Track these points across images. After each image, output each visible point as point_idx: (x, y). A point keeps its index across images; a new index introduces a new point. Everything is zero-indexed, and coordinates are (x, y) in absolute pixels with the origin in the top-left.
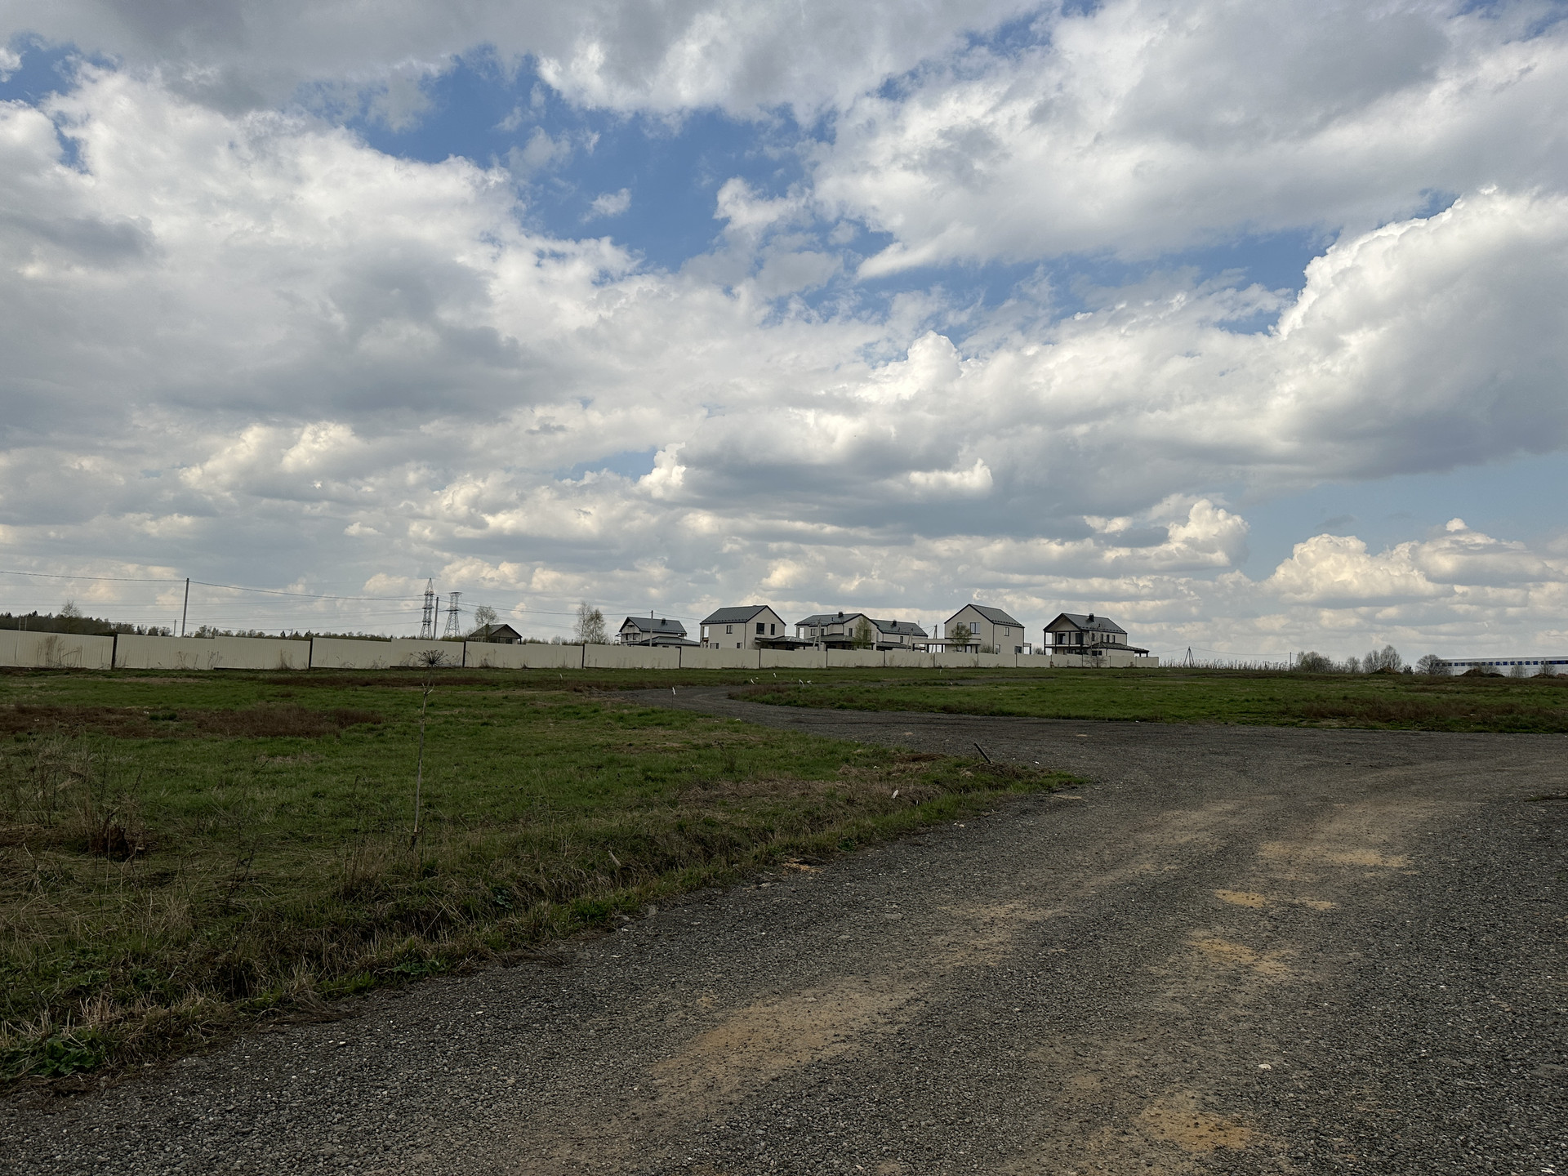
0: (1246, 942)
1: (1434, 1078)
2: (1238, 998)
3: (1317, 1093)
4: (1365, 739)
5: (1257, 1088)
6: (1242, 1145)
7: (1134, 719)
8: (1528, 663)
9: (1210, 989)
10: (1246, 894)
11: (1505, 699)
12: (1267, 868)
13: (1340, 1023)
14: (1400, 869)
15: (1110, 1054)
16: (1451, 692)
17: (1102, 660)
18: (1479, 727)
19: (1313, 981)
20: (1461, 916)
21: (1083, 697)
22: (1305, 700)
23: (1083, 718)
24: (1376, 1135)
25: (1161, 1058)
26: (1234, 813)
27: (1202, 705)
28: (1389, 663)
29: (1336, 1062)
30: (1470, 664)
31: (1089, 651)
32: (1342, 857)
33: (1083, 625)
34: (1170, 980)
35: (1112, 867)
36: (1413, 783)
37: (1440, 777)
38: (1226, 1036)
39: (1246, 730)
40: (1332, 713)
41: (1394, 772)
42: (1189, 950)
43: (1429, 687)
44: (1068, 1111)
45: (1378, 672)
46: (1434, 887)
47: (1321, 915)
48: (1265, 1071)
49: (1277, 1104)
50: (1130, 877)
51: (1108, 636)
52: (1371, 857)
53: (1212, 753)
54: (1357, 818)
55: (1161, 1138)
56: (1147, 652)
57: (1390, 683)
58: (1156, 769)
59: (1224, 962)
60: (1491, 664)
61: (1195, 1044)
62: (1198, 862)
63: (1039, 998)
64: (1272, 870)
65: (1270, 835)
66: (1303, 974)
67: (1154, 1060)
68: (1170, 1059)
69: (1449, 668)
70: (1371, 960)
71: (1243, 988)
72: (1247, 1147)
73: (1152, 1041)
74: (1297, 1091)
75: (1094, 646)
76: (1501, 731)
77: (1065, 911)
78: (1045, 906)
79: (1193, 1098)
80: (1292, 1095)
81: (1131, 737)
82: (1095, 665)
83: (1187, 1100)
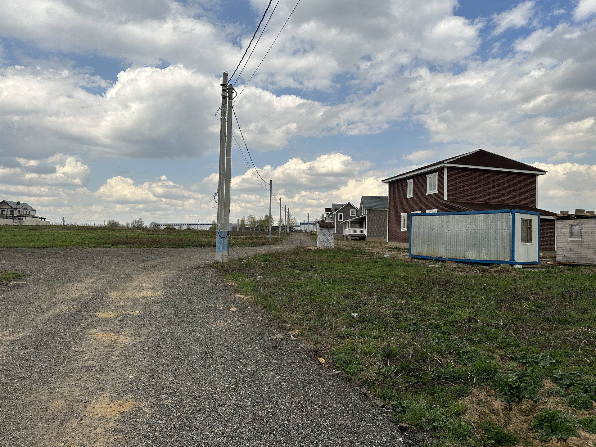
0: (111, 331)
1: (187, 365)
2: (114, 353)
3: (152, 381)
4: (137, 252)
5: (130, 385)
6: (130, 409)
7: (42, 247)
8: (183, 225)
9: (103, 352)
10: (107, 313)
11: (178, 237)
12: (113, 302)
13: (153, 354)
14: (160, 296)
15: (66, 389)
16: (162, 234)
17: (23, 222)
18: (173, 246)
19: (140, 341)
20: (182, 309)
21: (16, 238)
22: (112, 238)
23: (17, 247)
24: (175, 390)
25: (89, 384)
26: (95, 282)
27: (72, 240)
28: (140, 224)
29: (155, 368)
30: (166, 225)
31: (17, 218)
32: (140, 294)
33: (14, 206)
34: (85, 352)
35: (47, 310)
36: (156, 266)
37: (165, 263)
38: (113, 369)
39: (91, 250)
40: (124, 243)
41: (149, 263)
42: (90, 339)
43: (154, 233)
44: (53, 418)
45: (137, 228)
46: (172, 301)
47: (136, 316)
48: (132, 378)
49: (139, 389)
50: (56, 313)
51: (26, 211)
52: (150, 293)
53: (79, 259)
54: (140, 280)
55: (97, 416)
56: (44, 219)
57: (141, 232)
58: (57, 268)
59: (105, 341)
60: (172, 225)
61: (101, 375)
62: (85, 303)
63: (26, 373)
64: (115, 302)
65: (111, 289)
66: (136, 339)
67: (87, 386)
68: (93, 384)
69: (159, 226)
70: (158, 329)
71: (115, 349)
72: (132, 409)
73: (83, 379)
74: (145, 382)
75: (20, 216)
76: (179, 247)
77: (29, 333)
78: (18, 332)
79: (107, 396)
80: (143, 384)
81: (43, 255)
82: (19, 224)
83: (104, 398)
